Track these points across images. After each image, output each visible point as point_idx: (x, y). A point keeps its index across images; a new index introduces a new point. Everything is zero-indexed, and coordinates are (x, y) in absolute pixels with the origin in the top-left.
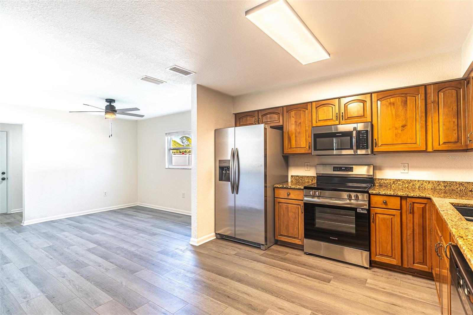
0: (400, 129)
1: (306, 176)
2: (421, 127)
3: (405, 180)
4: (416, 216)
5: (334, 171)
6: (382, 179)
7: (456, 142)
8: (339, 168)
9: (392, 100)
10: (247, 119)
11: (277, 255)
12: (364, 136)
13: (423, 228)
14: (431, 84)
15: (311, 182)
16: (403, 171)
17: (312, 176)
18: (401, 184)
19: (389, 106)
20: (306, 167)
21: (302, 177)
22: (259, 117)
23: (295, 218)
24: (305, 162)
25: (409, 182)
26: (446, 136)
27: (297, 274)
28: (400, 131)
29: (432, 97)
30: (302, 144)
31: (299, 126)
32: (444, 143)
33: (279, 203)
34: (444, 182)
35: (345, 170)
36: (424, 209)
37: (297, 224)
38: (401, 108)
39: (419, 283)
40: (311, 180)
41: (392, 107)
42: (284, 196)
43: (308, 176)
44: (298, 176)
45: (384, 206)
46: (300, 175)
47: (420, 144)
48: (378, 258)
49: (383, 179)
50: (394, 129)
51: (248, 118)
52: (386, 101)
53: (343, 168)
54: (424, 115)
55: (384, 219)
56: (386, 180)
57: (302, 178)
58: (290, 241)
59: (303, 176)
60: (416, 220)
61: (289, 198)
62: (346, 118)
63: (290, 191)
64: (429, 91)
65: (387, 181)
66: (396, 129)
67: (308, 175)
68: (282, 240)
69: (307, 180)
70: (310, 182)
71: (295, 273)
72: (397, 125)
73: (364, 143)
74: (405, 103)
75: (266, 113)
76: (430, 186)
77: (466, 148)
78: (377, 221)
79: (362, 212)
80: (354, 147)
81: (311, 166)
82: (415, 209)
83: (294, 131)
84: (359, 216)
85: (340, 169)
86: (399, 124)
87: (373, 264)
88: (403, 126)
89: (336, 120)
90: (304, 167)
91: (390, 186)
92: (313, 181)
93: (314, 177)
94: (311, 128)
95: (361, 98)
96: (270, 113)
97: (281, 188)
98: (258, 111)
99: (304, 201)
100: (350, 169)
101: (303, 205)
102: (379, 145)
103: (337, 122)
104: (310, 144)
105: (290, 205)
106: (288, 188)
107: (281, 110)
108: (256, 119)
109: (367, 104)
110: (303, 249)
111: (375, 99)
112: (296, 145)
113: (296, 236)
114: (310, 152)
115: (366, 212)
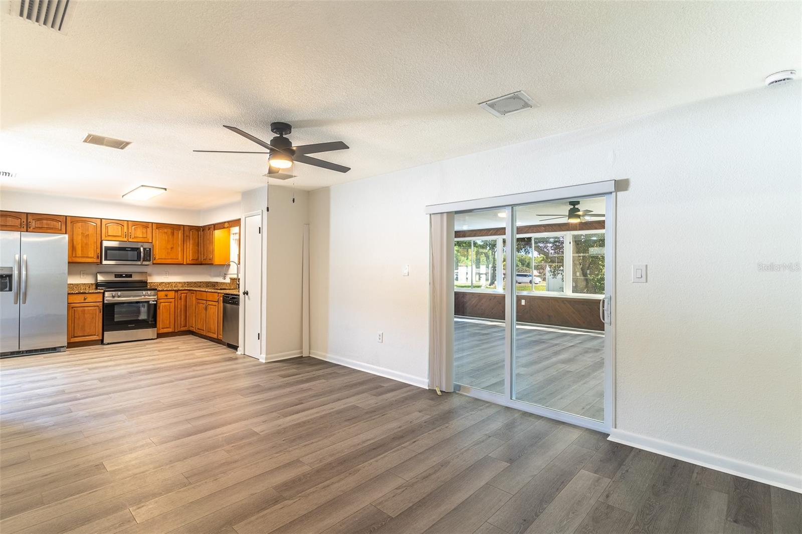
0: (170, 249)
1: (80, 284)
2: (181, 250)
3: (166, 282)
4: (183, 300)
5: (115, 277)
6: (152, 283)
7: (197, 260)
9: (166, 230)
10: (6, 219)
12: (148, 253)
13: (186, 306)
14: (186, 226)
16: (165, 277)
17: (87, 284)
18: (165, 285)
19: (163, 234)
20: (81, 275)
21: (77, 285)
22: (29, 221)
23: (93, 318)
24: (80, 271)
25: (169, 283)
26: (193, 256)
28: (169, 251)
29: (187, 233)
31: (86, 237)
32: (192, 260)
33: (72, 308)
34: (187, 282)
35: (126, 277)
36: (186, 296)
37: (94, 323)
38: (170, 237)
39: (170, 341)
40: (88, 287)
41: (166, 235)
42: (79, 301)
43: (84, 284)
44: (72, 284)
45: (166, 298)
46: (75, 283)
47: (180, 260)
48: (162, 331)
50: (166, 249)
51: (8, 219)
52: (162, 230)
53: (124, 276)
54: (183, 242)
55: (166, 305)
56: (155, 283)
58: (86, 340)
60: (183, 303)
61: (86, 301)
62: (133, 237)
63: (87, 295)
64: (185, 229)
66: (168, 249)
68: (77, 341)
69: (82, 286)
72: (168, 247)
73: (149, 257)
74: (173, 234)
75: (40, 218)
78: (161, 308)
79: (153, 303)
80: (142, 260)
81: (88, 274)
82: (182, 296)
83: (80, 241)
84: (149, 305)
85: (121, 276)
86: (169, 247)
87: (160, 336)
88: (172, 248)
89: (124, 237)
90: (79, 276)
92: (91, 288)
93: (90, 283)
94: (100, 241)
95: (145, 225)
96: (47, 219)
97: (77, 293)
98: (27, 214)
99: (105, 302)
100: (130, 276)
101: (101, 306)
102: (157, 259)
103: (126, 240)
104: (99, 255)
105: (86, 308)
106: (85, 293)
107: (63, 219)
108: (24, 222)
109: (149, 230)
110: (102, 342)
111: (154, 227)
112: (82, 254)
113: (93, 334)
114: (99, 261)
115: (155, 303)
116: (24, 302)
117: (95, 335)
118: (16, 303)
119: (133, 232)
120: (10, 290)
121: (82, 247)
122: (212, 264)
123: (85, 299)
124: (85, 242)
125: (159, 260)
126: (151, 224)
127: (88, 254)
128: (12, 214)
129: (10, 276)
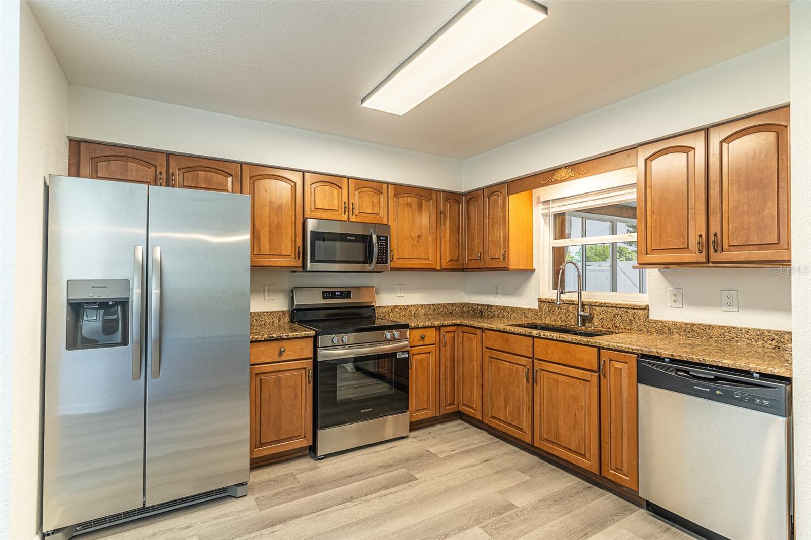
0: (416, 238)
1: (267, 312)
2: (433, 240)
3: (402, 306)
4: (448, 347)
5: (324, 298)
8: (331, 294)
9: (409, 200)
10: (126, 166)
11: (286, 488)
12: (383, 245)
13: (453, 360)
14: (440, 191)
15: (278, 322)
16: (399, 295)
17: (280, 311)
18: (399, 311)
19: (406, 207)
20: (266, 294)
21: (259, 314)
22: (171, 171)
23: (296, 397)
24: (263, 284)
25: (406, 307)
26: (451, 253)
27: (370, 496)
28: (415, 242)
29: (441, 206)
30: (283, 248)
31: (277, 210)
32: (449, 261)
33: (259, 375)
35: (341, 297)
37: (298, 408)
38: (417, 212)
40: (278, 318)
41: (409, 209)
42: (270, 358)
43: (272, 312)
44: (251, 313)
45: (421, 343)
46: (255, 311)
48: (416, 416)
49: (381, 307)
50: (410, 238)
52: (403, 200)
53: (337, 293)
55: (421, 360)
57: (259, 316)
58: (283, 450)
59: (260, 312)
61: (283, 358)
62: (357, 212)
63: (286, 344)
64: (439, 198)
65: (385, 309)
67: (271, 310)
68: (266, 453)
69: (269, 318)
70: (275, 322)
71: (366, 495)
73: (383, 256)
74: (420, 207)
75: (193, 165)
76: (422, 311)
77: (462, 267)
78: (415, 367)
79: (403, 356)
80: (374, 261)
81: (276, 291)
82: (447, 338)
83: (267, 221)
85: (333, 295)
86: (414, 233)
88: (419, 237)
89: (343, 212)
91: (388, 315)
92: (282, 320)
93: (283, 311)
94: (301, 219)
95: (377, 187)
96: (207, 169)
97: (265, 341)
98: (168, 155)
99: (320, 359)
100: (347, 295)
101: (310, 367)
102: (395, 259)
103: (345, 217)
104: (301, 249)
105: (283, 375)
106: (282, 339)
107: (236, 169)
108: (161, 173)
109: (383, 198)
110: (312, 450)
111: (391, 193)
112: (271, 249)
113: (296, 434)
114: (300, 264)
115: (407, 356)
116: (157, 374)
117: (299, 436)
118: (136, 377)
119: (357, 202)
120: (125, 342)
121: (270, 232)
122: (505, 269)
123: (281, 354)
124: (276, 221)
125: (399, 261)
126: (385, 186)
127: (281, 250)
128: (139, 155)
129: (124, 304)
